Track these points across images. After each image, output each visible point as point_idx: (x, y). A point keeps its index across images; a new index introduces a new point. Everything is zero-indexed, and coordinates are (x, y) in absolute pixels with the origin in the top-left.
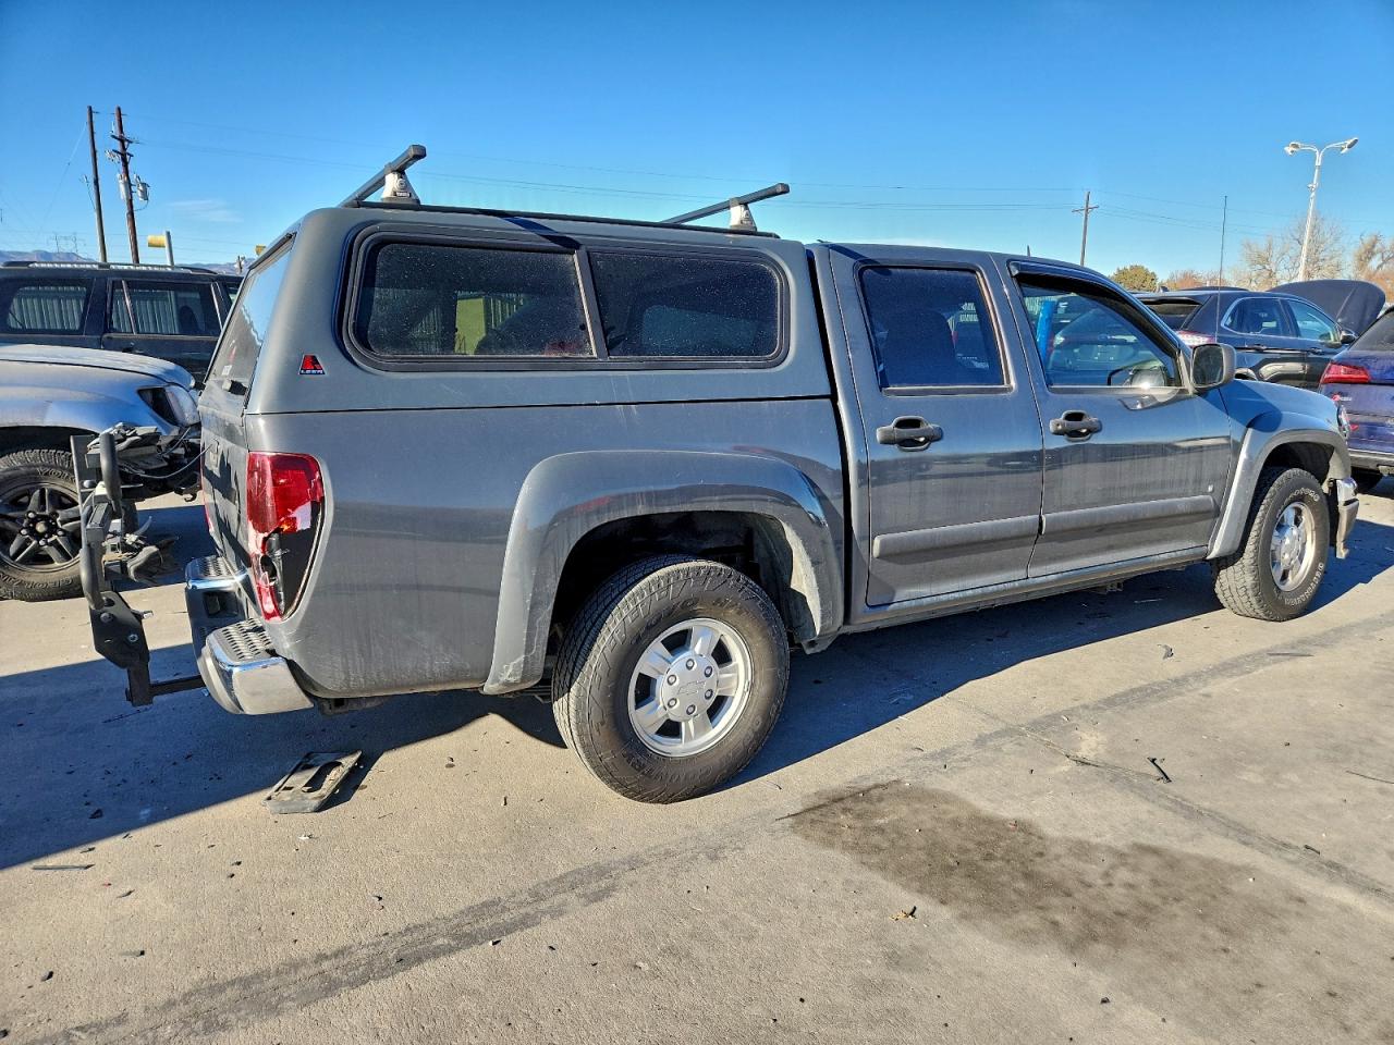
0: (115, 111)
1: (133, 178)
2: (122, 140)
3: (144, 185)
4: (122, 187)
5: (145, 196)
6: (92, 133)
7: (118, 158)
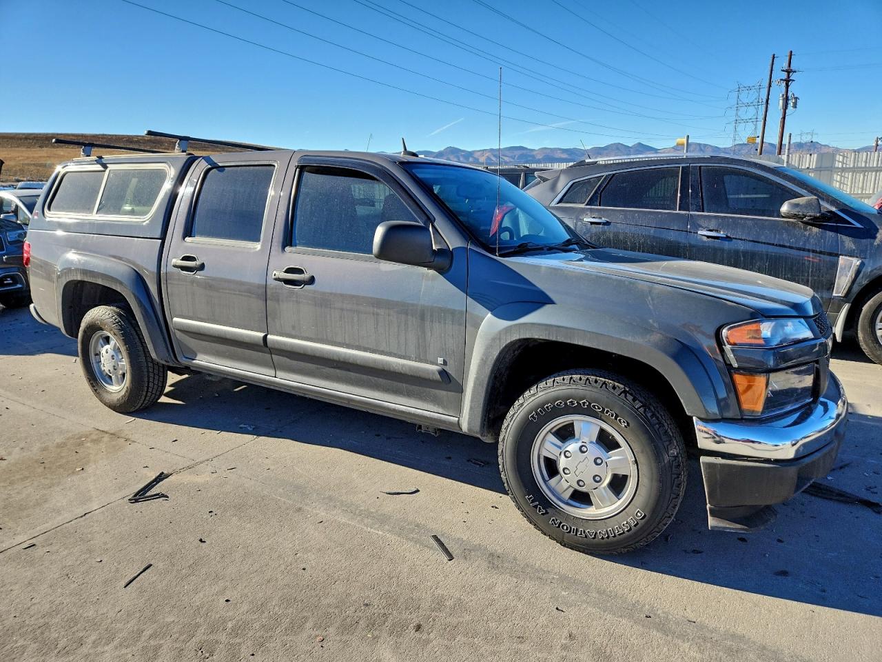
0: (788, 54)
1: (790, 94)
2: (789, 72)
3: (796, 98)
4: (781, 102)
5: (795, 106)
6: (772, 70)
7: (784, 84)
